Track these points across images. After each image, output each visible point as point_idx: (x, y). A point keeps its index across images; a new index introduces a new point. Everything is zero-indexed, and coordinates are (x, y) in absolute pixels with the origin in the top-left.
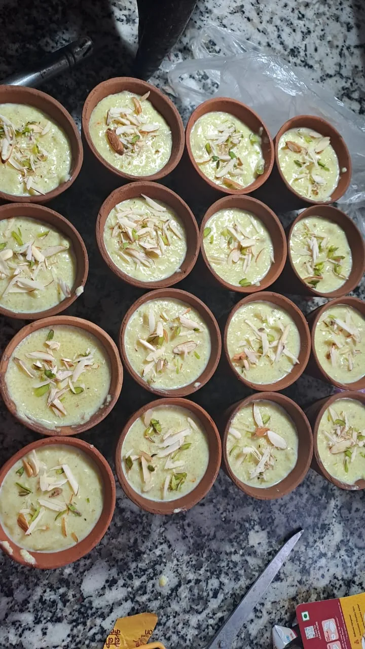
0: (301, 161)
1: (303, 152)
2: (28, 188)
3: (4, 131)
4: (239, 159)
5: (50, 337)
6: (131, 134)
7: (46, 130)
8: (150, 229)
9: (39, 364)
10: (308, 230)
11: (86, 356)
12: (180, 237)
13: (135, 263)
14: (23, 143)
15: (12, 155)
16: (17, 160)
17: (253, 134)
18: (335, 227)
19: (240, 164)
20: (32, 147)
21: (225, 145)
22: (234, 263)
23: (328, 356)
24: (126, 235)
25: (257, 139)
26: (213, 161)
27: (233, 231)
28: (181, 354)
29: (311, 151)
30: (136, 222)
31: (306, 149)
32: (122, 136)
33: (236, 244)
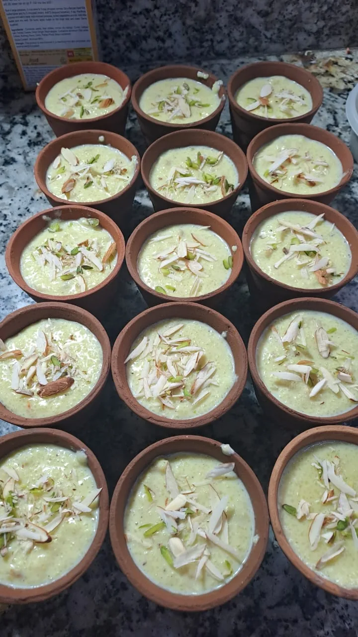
0: (85, 182)
1: (75, 177)
2: (90, 510)
3: (7, 533)
4: (80, 245)
5: (292, 511)
6: (48, 366)
7: (12, 473)
8: (169, 360)
9: (328, 535)
10: (166, 185)
11: (322, 470)
12: (180, 325)
13: (210, 385)
14: (27, 508)
15: (41, 526)
16: (50, 520)
17: (48, 228)
18: (163, 159)
19: (86, 244)
20: (32, 497)
21: (63, 259)
22: (202, 270)
23: (312, 184)
24: (174, 390)
25: (55, 224)
26: (82, 273)
27: (165, 263)
28: (331, 348)
29: (75, 170)
30: (158, 376)
31: (72, 175)
32: (48, 378)
33: (183, 263)
